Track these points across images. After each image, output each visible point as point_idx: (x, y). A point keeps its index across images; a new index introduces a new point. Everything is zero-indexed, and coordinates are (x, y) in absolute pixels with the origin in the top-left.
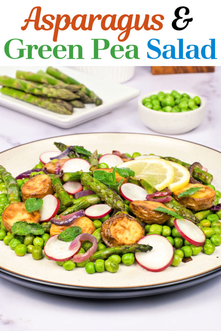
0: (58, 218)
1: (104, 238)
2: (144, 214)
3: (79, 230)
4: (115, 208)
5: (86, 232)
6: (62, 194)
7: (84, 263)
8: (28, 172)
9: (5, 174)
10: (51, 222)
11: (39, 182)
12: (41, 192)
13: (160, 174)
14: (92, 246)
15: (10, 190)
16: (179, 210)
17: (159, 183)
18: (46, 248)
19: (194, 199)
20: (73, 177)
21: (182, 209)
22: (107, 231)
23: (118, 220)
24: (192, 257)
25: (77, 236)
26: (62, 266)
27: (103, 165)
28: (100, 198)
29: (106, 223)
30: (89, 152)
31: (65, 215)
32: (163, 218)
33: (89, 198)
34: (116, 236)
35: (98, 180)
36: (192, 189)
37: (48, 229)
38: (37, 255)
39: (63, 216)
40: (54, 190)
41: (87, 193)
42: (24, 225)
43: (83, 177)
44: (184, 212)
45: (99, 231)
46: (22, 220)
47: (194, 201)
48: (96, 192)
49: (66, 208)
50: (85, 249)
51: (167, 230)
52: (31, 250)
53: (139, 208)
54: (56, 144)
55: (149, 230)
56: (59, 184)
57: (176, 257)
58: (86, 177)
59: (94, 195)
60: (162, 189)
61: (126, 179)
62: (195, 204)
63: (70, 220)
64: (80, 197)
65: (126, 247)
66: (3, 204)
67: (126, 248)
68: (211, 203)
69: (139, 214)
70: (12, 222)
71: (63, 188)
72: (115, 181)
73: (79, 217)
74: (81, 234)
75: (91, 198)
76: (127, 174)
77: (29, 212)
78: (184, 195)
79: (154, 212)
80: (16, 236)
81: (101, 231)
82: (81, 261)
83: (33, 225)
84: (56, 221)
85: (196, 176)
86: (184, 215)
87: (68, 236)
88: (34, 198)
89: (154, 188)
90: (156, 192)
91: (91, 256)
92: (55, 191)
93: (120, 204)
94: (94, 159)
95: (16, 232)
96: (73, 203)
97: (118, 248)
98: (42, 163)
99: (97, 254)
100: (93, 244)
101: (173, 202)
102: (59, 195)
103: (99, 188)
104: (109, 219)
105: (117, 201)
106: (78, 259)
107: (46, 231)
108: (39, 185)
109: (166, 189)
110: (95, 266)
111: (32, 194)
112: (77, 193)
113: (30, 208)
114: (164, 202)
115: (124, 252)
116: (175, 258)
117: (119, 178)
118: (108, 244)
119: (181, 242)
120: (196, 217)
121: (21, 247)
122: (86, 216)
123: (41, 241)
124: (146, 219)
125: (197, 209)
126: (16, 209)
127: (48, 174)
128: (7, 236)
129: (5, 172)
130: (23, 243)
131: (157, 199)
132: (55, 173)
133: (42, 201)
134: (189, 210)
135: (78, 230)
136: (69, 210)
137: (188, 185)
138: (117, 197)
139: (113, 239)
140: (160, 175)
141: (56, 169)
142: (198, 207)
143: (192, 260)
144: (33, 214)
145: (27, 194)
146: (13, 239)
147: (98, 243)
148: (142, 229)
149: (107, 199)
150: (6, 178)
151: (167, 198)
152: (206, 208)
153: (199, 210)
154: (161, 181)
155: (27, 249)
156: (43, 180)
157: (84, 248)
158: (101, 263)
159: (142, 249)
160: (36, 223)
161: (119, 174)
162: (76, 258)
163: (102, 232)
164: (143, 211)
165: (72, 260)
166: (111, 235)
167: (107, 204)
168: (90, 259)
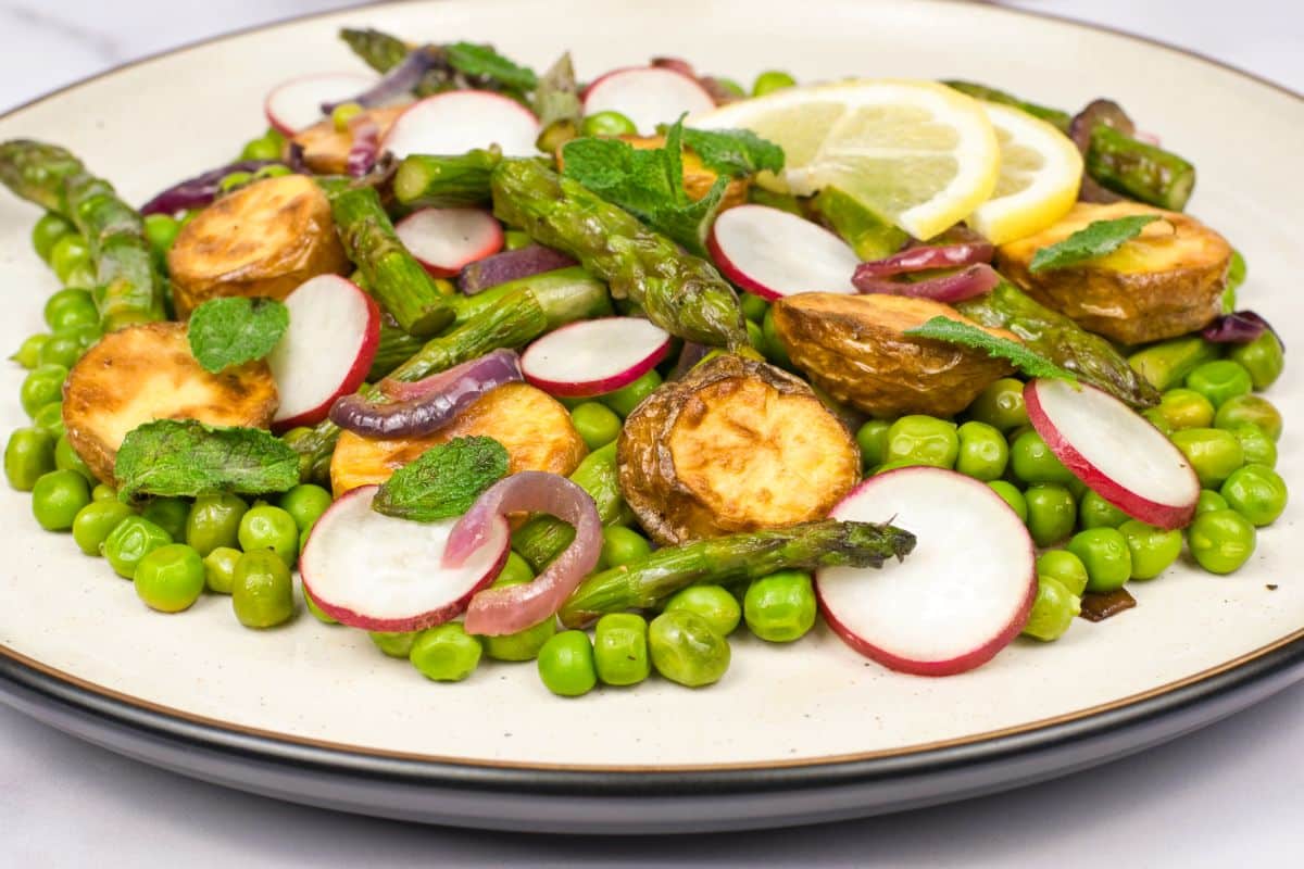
0: (373, 397)
1: (638, 499)
2: (854, 359)
3: (496, 457)
4: (692, 330)
5: (535, 468)
6: (394, 270)
7: (529, 639)
8: (207, 179)
9: (83, 188)
10: (336, 423)
11: (265, 214)
12: (277, 264)
13: (922, 153)
14: (572, 538)
15: (106, 266)
16: (1043, 340)
17: (923, 201)
18: (310, 559)
19: (1120, 276)
20: (452, 181)
21: (1056, 332)
22: (655, 457)
23: (715, 395)
24: (1131, 590)
25: (482, 489)
26: (404, 658)
27: (609, 122)
28: (605, 283)
29: (644, 415)
30: (528, 72)
31: (415, 379)
32: (961, 379)
33: (542, 290)
34: (704, 480)
35: (591, 191)
36: (1100, 229)
37: (320, 462)
38: (259, 600)
39: (399, 383)
40: (349, 252)
41: (529, 266)
42: (183, 439)
43: (505, 176)
44: (1069, 347)
45: (608, 459)
46: (175, 416)
47: (1115, 291)
48: (579, 254)
49: (418, 347)
50: (530, 562)
51: (983, 445)
52: (229, 579)
53: (828, 325)
54: (350, 36)
55: (885, 444)
56: (371, 218)
57: (1050, 592)
58: (520, 173)
59: (567, 270)
60: (942, 230)
61: (737, 184)
62: (1125, 308)
63: (442, 405)
64: (492, 286)
65: (768, 542)
66: (68, 338)
67: (769, 545)
68: (1210, 302)
69: (825, 363)
70: (114, 429)
71: (393, 239)
72: (680, 191)
73: (490, 385)
74: (504, 475)
75: (551, 287)
76: (741, 156)
77: (214, 372)
78: (1065, 253)
79: (908, 346)
80: (143, 503)
81: (619, 461)
82: (513, 626)
83: (233, 439)
84: (364, 414)
85: (1104, 170)
86: (1071, 364)
87: (431, 490)
88: (235, 299)
89: (897, 229)
90: (910, 244)
91: (570, 599)
92: (356, 260)
93: (722, 310)
94: (559, 95)
95: (141, 479)
96: (453, 317)
97: (721, 545)
98: (279, 131)
99: (604, 585)
100: (580, 528)
101: (1003, 300)
102: (374, 278)
103: (598, 230)
104: (659, 394)
105: (701, 291)
106: (497, 613)
107: (307, 474)
108: (263, 229)
109: (961, 230)
110: (596, 651)
111: (225, 278)
112: (474, 263)
113: (215, 351)
114: (956, 298)
115: (758, 571)
116: (1040, 598)
117: (701, 179)
118: (663, 531)
119: (1066, 506)
120: (1136, 376)
121: (173, 560)
122: (532, 382)
123: (280, 527)
124: (867, 389)
125: (1132, 331)
126: (141, 358)
127: (316, 178)
128: (93, 505)
129: (82, 179)
130: (180, 537)
131: (912, 282)
132: (350, 169)
133: (286, 310)
134: (1095, 337)
135: (490, 459)
136: (436, 352)
137: (1073, 210)
138: (700, 270)
139: (691, 500)
140: (920, 160)
141: (356, 152)
142: (1138, 322)
143: (1131, 603)
144: (233, 384)
145: (197, 281)
146: (127, 521)
147: (604, 525)
148: (848, 440)
149: (641, 287)
150: (87, 207)
151: (970, 273)
152: (1182, 330)
153: (1147, 337)
154: (933, 188)
155: (207, 570)
156: (285, 203)
157: (526, 553)
158: (626, 631)
159: (859, 546)
160: (249, 426)
161: (699, 160)
162: (484, 608)
163: (625, 462)
164: (851, 344)
165: (462, 625)
166: (676, 478)
167: (643, 316)
168: (561, 612)
